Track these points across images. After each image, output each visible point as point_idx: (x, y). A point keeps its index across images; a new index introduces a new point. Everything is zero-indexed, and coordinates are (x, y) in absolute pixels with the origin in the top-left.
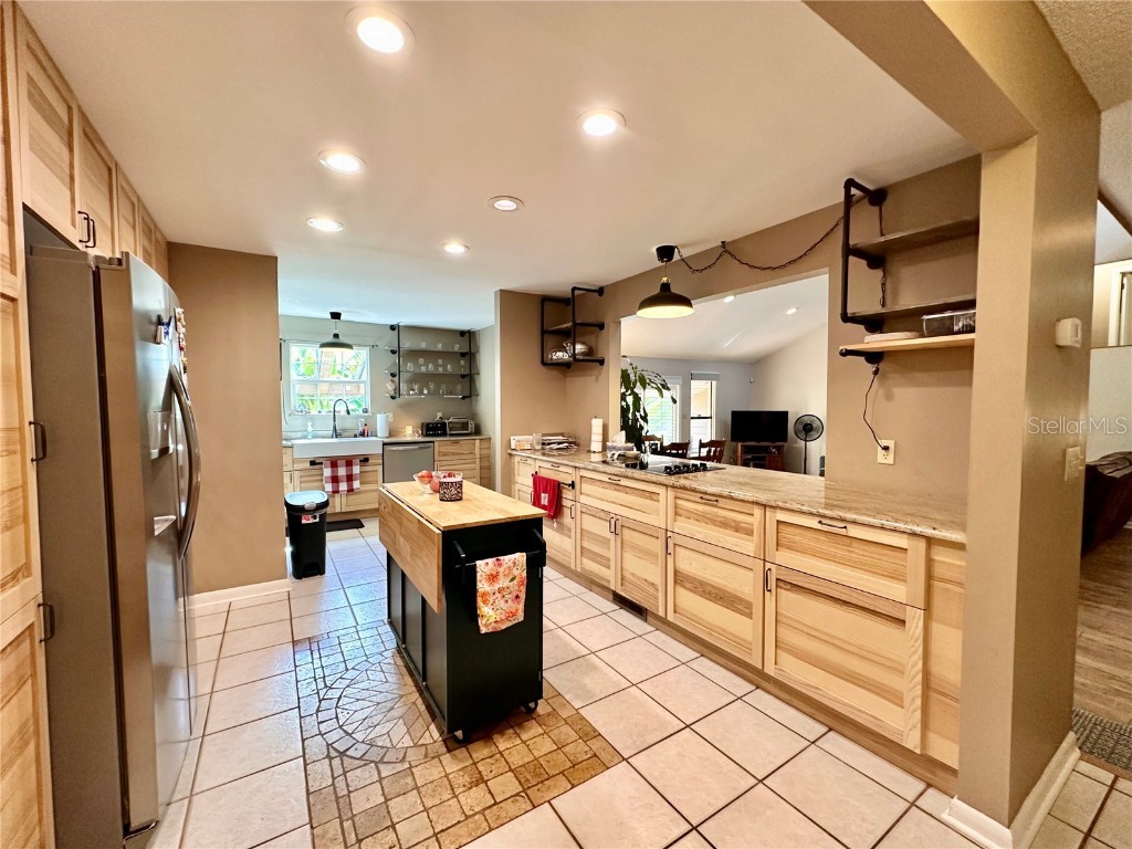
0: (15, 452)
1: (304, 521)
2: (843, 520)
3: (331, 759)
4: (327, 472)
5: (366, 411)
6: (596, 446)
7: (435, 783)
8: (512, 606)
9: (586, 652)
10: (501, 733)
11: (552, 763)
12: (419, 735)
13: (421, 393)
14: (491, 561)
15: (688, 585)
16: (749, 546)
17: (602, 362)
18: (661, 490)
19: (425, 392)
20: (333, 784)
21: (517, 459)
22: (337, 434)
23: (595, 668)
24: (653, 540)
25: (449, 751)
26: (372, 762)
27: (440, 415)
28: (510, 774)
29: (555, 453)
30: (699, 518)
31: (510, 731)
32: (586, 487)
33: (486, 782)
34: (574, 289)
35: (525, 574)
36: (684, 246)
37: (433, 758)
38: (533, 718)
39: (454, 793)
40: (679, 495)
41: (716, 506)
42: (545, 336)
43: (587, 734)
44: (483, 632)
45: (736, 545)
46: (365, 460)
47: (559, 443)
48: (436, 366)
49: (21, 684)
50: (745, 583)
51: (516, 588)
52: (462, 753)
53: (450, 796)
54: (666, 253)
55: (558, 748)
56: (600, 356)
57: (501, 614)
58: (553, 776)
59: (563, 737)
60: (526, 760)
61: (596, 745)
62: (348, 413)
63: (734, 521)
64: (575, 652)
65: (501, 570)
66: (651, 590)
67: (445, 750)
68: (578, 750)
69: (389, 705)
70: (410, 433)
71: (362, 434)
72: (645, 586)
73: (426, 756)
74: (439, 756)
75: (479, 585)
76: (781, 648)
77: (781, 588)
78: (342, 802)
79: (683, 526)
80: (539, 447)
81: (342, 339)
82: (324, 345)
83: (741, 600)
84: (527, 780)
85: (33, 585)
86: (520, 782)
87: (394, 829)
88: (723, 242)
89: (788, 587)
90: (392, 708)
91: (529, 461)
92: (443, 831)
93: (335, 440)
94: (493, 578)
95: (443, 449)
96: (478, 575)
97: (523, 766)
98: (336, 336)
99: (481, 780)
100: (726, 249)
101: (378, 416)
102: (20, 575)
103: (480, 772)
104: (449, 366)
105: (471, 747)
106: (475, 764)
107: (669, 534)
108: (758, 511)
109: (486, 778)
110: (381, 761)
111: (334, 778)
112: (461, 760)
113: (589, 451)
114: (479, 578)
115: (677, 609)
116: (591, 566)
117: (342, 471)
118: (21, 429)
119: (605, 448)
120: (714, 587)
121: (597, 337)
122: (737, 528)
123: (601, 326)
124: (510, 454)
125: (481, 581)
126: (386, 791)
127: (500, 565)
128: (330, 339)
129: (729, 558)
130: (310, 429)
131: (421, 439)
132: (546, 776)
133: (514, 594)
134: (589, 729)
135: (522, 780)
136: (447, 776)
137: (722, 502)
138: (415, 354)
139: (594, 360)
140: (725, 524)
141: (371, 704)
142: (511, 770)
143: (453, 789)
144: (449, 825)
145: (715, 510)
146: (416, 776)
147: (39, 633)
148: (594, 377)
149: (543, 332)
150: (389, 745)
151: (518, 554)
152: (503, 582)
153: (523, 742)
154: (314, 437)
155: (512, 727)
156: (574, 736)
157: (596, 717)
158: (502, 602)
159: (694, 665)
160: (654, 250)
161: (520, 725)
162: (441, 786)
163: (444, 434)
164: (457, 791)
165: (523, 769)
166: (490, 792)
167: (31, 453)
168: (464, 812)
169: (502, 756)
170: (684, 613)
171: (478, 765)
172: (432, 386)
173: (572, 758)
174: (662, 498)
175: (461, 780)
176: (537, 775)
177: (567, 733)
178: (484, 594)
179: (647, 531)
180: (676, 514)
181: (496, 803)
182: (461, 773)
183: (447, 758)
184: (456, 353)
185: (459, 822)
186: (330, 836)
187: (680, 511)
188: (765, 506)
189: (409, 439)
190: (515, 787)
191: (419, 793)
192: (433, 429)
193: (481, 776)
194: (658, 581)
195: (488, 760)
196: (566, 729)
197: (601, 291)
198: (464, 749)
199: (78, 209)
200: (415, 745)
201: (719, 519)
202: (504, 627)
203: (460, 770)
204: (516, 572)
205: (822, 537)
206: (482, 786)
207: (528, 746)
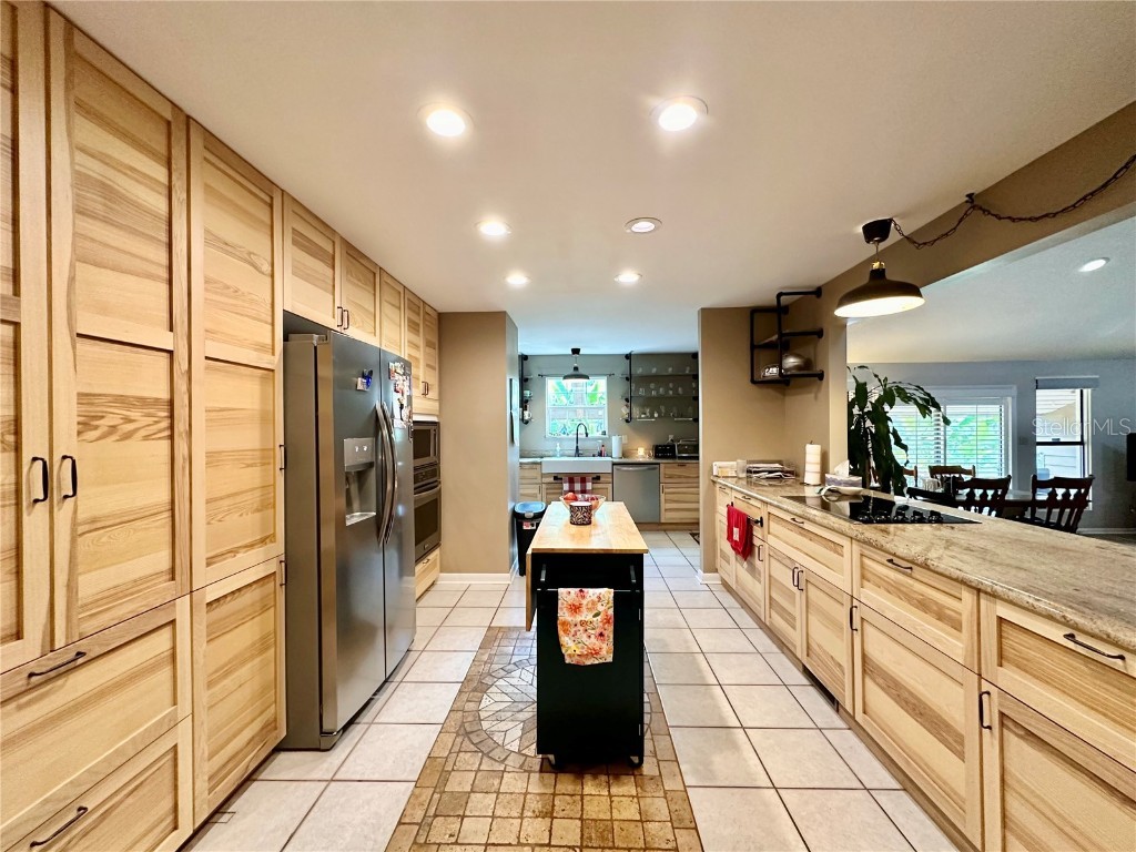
0: (269, 464)
1: (525, 528)
2: (1116, 644)
3: (458, 735)
4: (566, 486)
5: (604, 433)
6: (812, 477)
7: (513, 796)
8: (594, 642)
9: (733, 722)
10: (595, 777)
11: (623, 833)
12: (527, 744)
13: (652, 416)
14: (574, 591)
15: (881, 681)
16: (957, 646)
17: (821, 376)
18: (845, 542)
19: (656, 415)
20: (447, 758)
21: (718, 486)
22: (578, 453)
23: (735, 746)
24: (838, 606)
25: (541, 771)
26: (482, 752)
27: (671, 437)
28: (579, 823)
29: (763, 482)
30: (890, 588)
31: (603, 778)
32: (774, 527)
33: (553, 818)
34: (779, 295)
35: (611, 612)
36: (903, 216)
37: (525, 771)
38: (633, 774)
39: (522, 814)
40: (866, 553)
41: (910, 576)
42: (756, 352)
43: (681, 821)
44: (567, 662)
45: (937, 640)
46: (597, 478)
47: (770, 472)
48: (668, 389)
49: (264, 609)
50: (954, 703)
51: (601, 624)
52: (550, 778)
53: (517, 815)
54: (876, 231)
55: (641, 821)
56: (818, 369)
57: (583, 648)
58: (617, 848)
59: (652, 810)
60: (602, 816)
61: (684, 838)
62: (587, 435)
63: (936, 603)
64: (721, 718)
65: (584, 602)
66: (839, 673)
67: (537, 768)
68: (661, 833)
69: (521, 706)
70: (642, 453)
71: (600, 455)
72: (831, 664)
73: (521, 767)
74: (530, 772)
75: (560, 613)
76: (1011, 830)
77: (1009, 729)
78: (445, 776)
79: (871, 595)
80: (744, 475)
81: (581, 371)
82: (565, 377)
83: (948, 726)
84: (590, 838)
85: (278, 548)
86: (582, 835)
87: (462, 820)
88: (970, 196)
89: (1022, 733)
90: (521, 711)
91: (727, 491)
92: (493, 844)
93: (577, 459)
94: (575, 609)
95: (669, 472)
96: (560, 602)
97: (595, 820)
98: (576, 369)
99: (549, 814)
100: (976, 204)
101: (614, 438)
102: (268, 541)
103: (553, 806)
104: (661, 390)
105: (561, 776)
106: (554, 795)
107: (855, 603)
108: (968, 597)
109: (555, 815)
110: (487, 755)
111: (450, 753)
112: (544, 785)
113: (803, 483)
114: (560, 605)
115: (868, 710)
116: (778, 622)
117: (578, 487)
118: (274, 449)
119: (823, 481)
120: (911, 694)
121: (815, 348)
122: (941, 615)
123: (820, 333)
124: (714, 482)
125: (562, 609)
126: (477, 782)
127: (583, 597)
128: (571, 371)
129: (929, 656)
130: (558, 448)
131: (652, 460)
132: (611, 844)
133: (598, 631)
134: (687, 816)
135: (586, 835)
136: (526, 794)
137: (917, 572)
138: (646, 379)
139: (811, 375)
140: (923, 605)
141: (510, 700)
142: (581, 819)
143: (523, 810)
144: (500, 842)
145: (910, 581)
146: (504, 782)
147: (280, 578)
148: (813, 395)
149: (753, 347)
150: (500, 743)
151: (606, 589)
152: (586, 616)
153: (610, 796)
154: (562, 456)
155: (608, 775)
156: (665, 815)
157: (704, 806)
158: (585, 636)
159: (882, 798)
160: (861, 230)
161: (617, 777)
162: (515, 801)
163: (674, 457)
164: (527, 813)
165: (593, 824)
166: (550, 831)
167: (280, 463)
168: (518, 838)
169: (582, 800)
170: (874, 717)
171: (557, 798)
172: (663, 409)
173: (648, 839)
174: (846, 550)
175: (534, 804)
176: (603, 838)
177: (658, 807)
178: (564, 623)
179: (831, 592)
180: (863, 577)
181: (549, 845)
182: (538, 798)
183: (535, 777)
184: (687, 375)
185: (510, 845)
186: (421, 799)
187: (869, 575)
188: (979, 591)
189: (641, 460)
190: (575, 839)
191: (497, 798)
192: (663, 451)
193: (553, 809)
194: (845, 662)
195: (568, 798)
196: (661, 804)
197: (818, 292)
198: (554, 775)
199: (337, 304)
200: (519, 752)
201: (916, 596)
202: (588, 662)
203: (539, 794)
204: (600, 608)
205: (1077, 663)
206: (548, 820)
207: (612, 802)
